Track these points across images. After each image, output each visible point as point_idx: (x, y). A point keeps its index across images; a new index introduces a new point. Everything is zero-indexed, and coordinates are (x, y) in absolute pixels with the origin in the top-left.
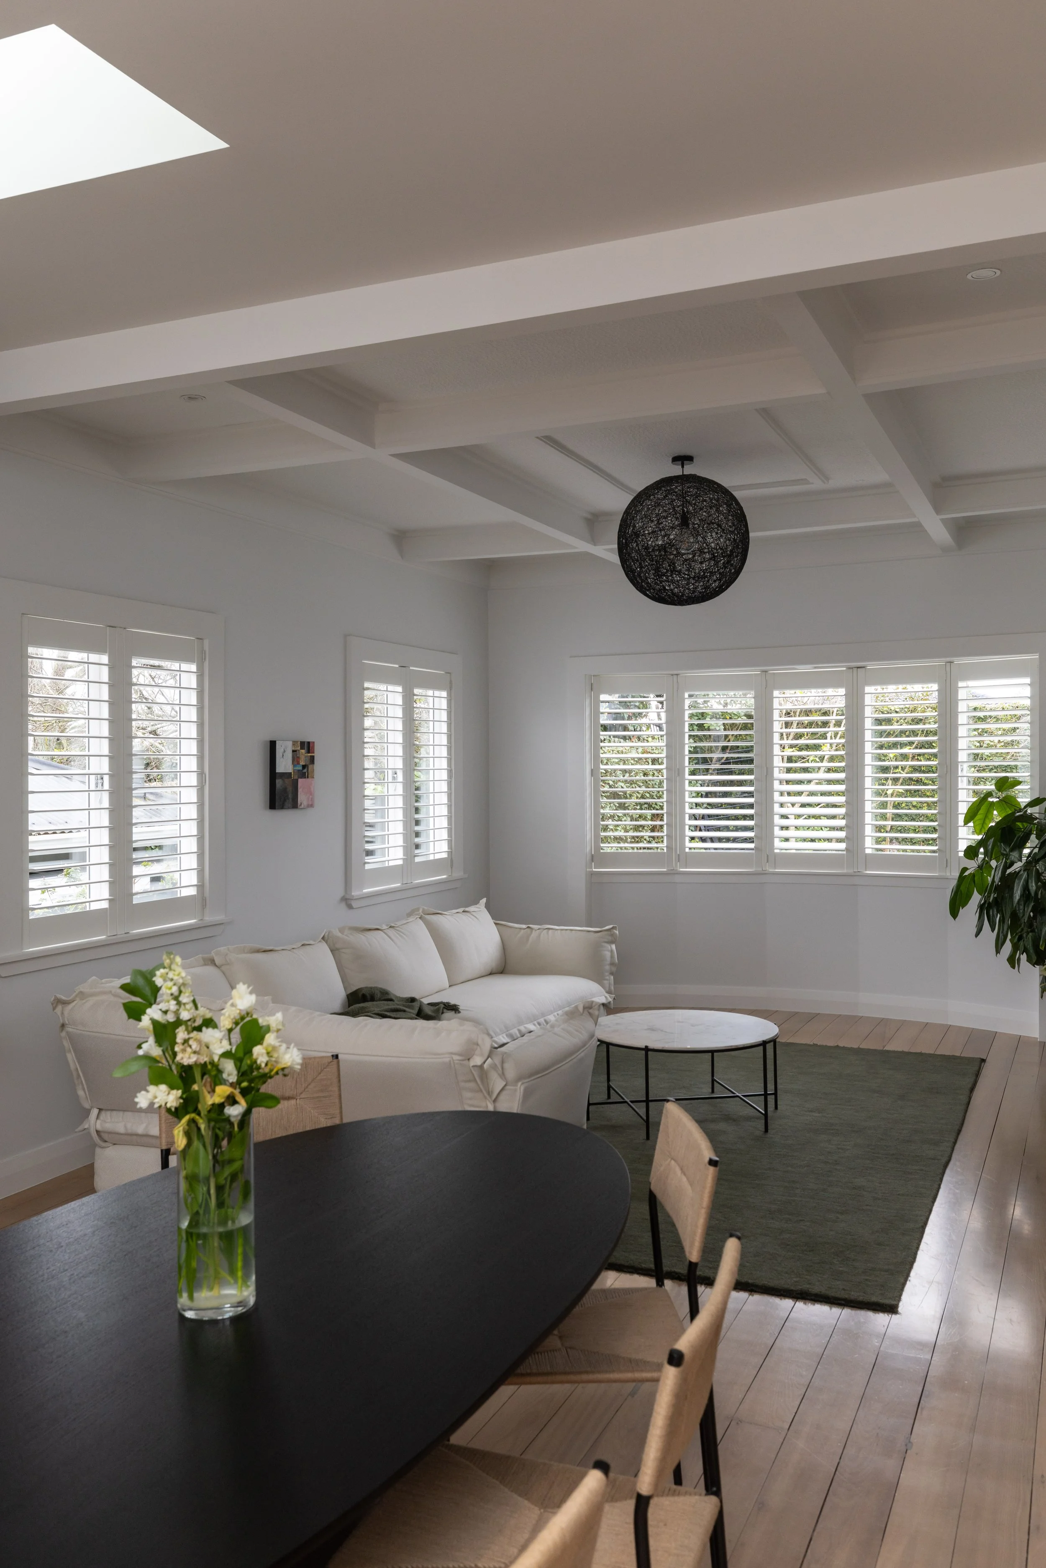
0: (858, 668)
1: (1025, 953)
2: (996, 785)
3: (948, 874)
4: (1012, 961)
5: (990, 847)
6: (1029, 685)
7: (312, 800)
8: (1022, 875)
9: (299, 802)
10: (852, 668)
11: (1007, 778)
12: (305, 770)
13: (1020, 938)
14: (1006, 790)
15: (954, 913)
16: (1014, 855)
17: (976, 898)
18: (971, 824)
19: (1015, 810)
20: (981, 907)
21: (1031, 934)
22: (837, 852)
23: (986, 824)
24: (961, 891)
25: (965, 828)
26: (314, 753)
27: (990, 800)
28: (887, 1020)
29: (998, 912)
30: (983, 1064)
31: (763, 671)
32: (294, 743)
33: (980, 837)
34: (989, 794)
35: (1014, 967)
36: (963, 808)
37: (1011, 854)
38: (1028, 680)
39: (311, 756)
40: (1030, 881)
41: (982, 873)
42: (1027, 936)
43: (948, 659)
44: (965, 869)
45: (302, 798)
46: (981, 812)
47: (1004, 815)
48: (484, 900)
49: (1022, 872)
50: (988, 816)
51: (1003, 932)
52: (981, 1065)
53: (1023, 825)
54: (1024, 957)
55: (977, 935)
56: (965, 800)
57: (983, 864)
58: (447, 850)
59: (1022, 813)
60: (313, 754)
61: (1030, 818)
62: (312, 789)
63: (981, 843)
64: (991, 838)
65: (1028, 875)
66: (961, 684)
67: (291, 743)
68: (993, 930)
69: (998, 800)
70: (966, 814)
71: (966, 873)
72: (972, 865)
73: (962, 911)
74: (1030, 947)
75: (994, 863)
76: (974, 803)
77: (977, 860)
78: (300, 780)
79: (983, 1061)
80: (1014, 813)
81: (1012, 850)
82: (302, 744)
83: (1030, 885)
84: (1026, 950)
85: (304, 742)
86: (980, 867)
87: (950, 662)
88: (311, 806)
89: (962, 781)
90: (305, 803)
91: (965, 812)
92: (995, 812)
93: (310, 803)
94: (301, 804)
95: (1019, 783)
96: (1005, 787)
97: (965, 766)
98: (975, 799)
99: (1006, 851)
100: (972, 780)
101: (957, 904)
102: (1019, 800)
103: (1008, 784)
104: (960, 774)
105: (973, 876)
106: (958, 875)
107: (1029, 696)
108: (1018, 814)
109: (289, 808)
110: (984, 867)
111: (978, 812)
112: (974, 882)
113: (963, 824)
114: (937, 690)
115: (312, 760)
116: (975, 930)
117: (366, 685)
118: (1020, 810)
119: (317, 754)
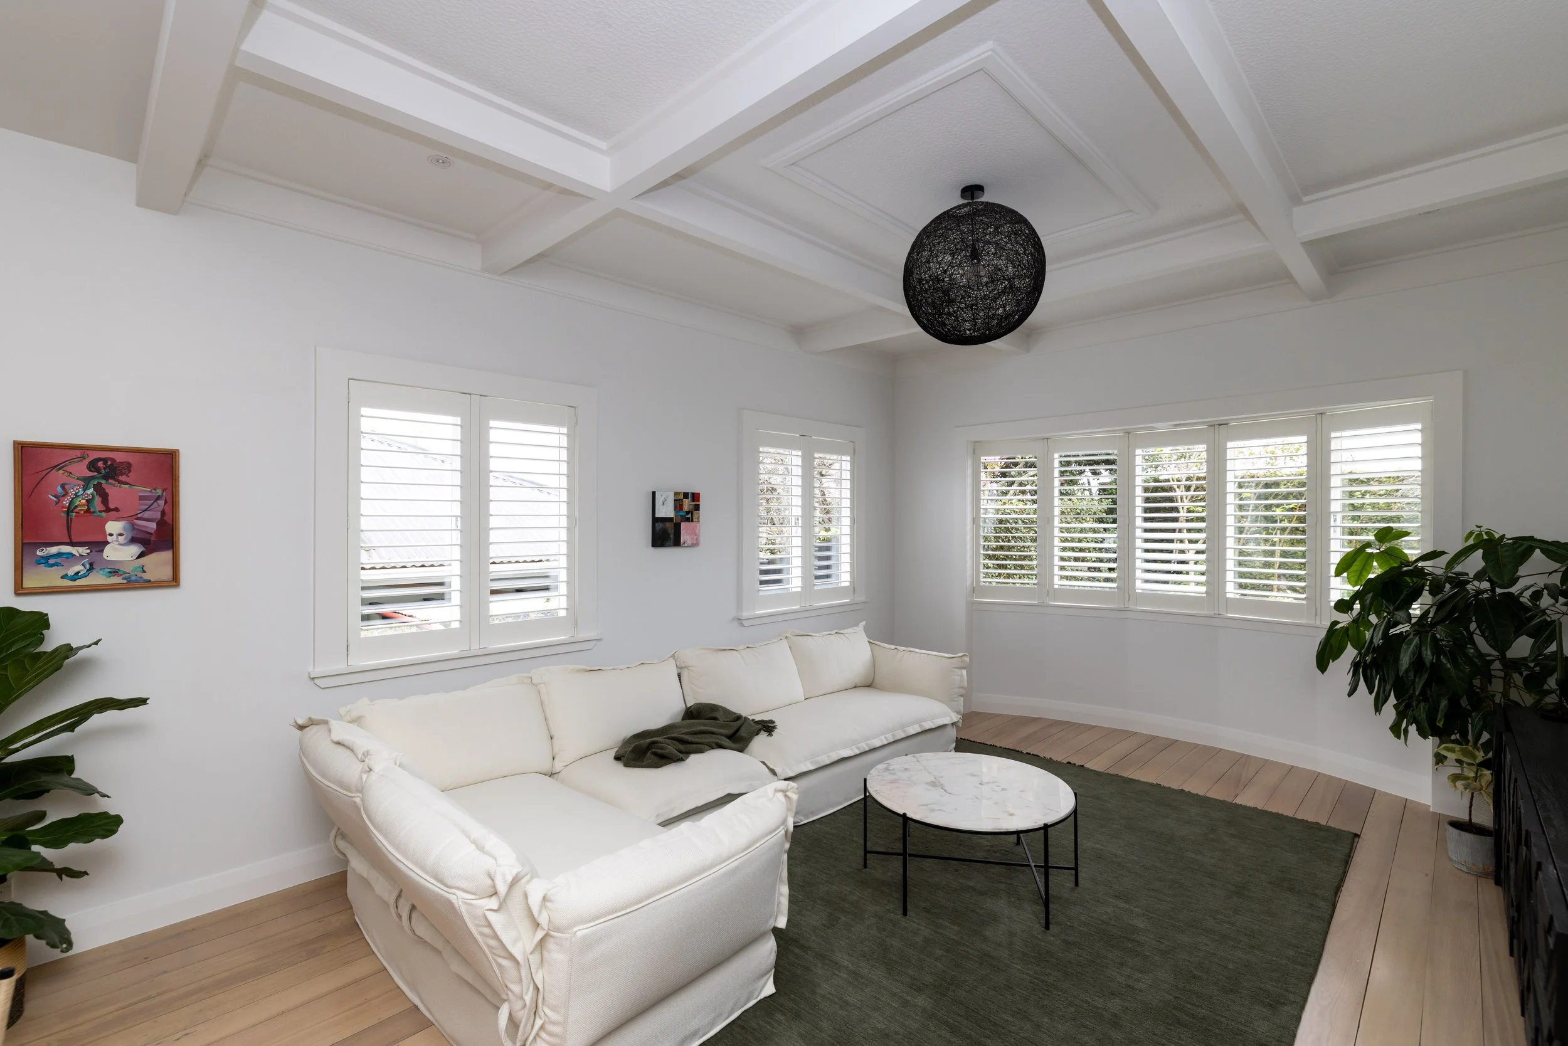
0: (1220, 425)
1: (1414, 724)
2: (1375, 535)
3: (1318, 622)
4: (1396, 729)
5: (1368, 602)
6: (1420, 431)
7: (697, 540)
8: (1411, 641)
9: (682, 541)
10: (1214, 426)
11: (1391, 528)
12: (689, 516)
13: (1408, 706)
14: (1389, 541)
15: (1322, 665)
16: (1400, 615)
17: (1350, 653)
18: (1345, 575)
19: (1402, 563)
20: (1356, 666)
21: (1423, 704)
22: (1197, 595)
23: (1363, 576)
24: (1331, 644)
25: (1338, 579)
26: (699, 501)
27: (1369, 550)
28: (1248, 756)
29: (1377, 673)
30: (1356, 840)
31: (1126, 433)
32: (676, 494)
33: (1357, 588)
34: (1368, 544)
35: (1399, 738)
36: (1335, 559)
37: (1396, 613)
38: (1419, 426)
39: (695, 505)
40: (1423, 648)
41: (1358, 628)
42: (1417, 705)
43: (1319, 409)
44: (1335, 623)
45: (684, 537)
46: (1356, 563)
47: (1387, 568)
48: (864, 623)
49: (1411, 636)
50: (1366, 567)
51: (1384, 692)
52: (1353, 842)
53: (1412, 580)
54: (1413, 728)
55: (1350, 694)
56: (1338, 550)
57: (1358, 618)
58: (849, 580)
59: (1411, 568)
60: (698, 503)
61: (1420, 573)
62: (697, 531)
63: (1356, 596)
64: (1369, 593)
65: (1420, 641)
66: (1333, 435)
67: (673, 493)
68: (1371, 692)
69: (1378, 551)
70: (1338, 564)
71: (1338, 627)
72: (1344, 619)
73: (1332, 665)
74: (1423, 716)
75: (1373, 619)
76: (1348, 553)
77: (1351, 613)
78: (683, 524)
79: (1357, 836)
80: (1400, 567)
81: (1397, 609)
82: (686, 495)
83: (1424, 652)
84: (1414, 720)
85: (688, 493)
86: (1355, 621)
87: (1321, 414)
88: (695, 545)
89: (1335, 531)
90: (689, 542)
91: (1338, 561)
92: (1375, 564)
93: (695, 542)
94: (684, 543)
95: (1407, 534)
96: (1387, 538)
97: (1339, 517)
98: (1349, 550)
99: (1389, 609)
100: (1347, 530)
101: (1325, 656)
102: (1406, 551)
103: (1391, 535)
104: (1332, 523)
105: (1346, 630)
106: (1328, 626)
107: (1420, 442)
108: (1405, 569)
109: (670, 546)
110: (1360, 621)
111: (1353, 562)
112: (1348, 635)
113: (1334, 575)
114: (1306, 442)
115: (697, 508)
116: (1348, 688)
117: (761, 449)
118: (1408, 563)
119: (702, 503)
